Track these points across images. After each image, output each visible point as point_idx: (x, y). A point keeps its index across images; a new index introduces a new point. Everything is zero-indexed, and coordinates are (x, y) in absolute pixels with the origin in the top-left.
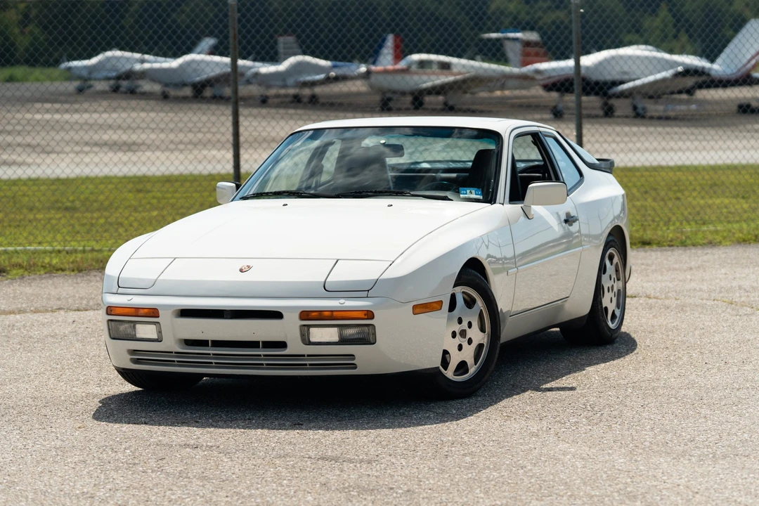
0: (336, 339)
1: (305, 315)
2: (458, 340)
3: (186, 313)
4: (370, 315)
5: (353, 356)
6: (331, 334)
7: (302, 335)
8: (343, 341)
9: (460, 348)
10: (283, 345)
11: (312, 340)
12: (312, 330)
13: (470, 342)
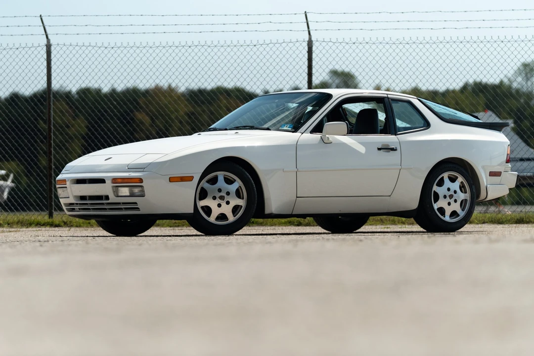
0: (128, 194)
1: (114, 180)
2: (218, 201)
3: (80, 181)
4: (141, 180)
5: (136, 203)
6: (125, 191)
7: (114, 192)
8: (132, 195)
9: (219, 205)
10: (107, 198)
11: (120, 194)
12: (120, 188)
13: (228, 203)
